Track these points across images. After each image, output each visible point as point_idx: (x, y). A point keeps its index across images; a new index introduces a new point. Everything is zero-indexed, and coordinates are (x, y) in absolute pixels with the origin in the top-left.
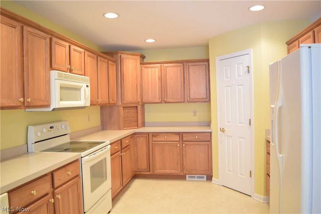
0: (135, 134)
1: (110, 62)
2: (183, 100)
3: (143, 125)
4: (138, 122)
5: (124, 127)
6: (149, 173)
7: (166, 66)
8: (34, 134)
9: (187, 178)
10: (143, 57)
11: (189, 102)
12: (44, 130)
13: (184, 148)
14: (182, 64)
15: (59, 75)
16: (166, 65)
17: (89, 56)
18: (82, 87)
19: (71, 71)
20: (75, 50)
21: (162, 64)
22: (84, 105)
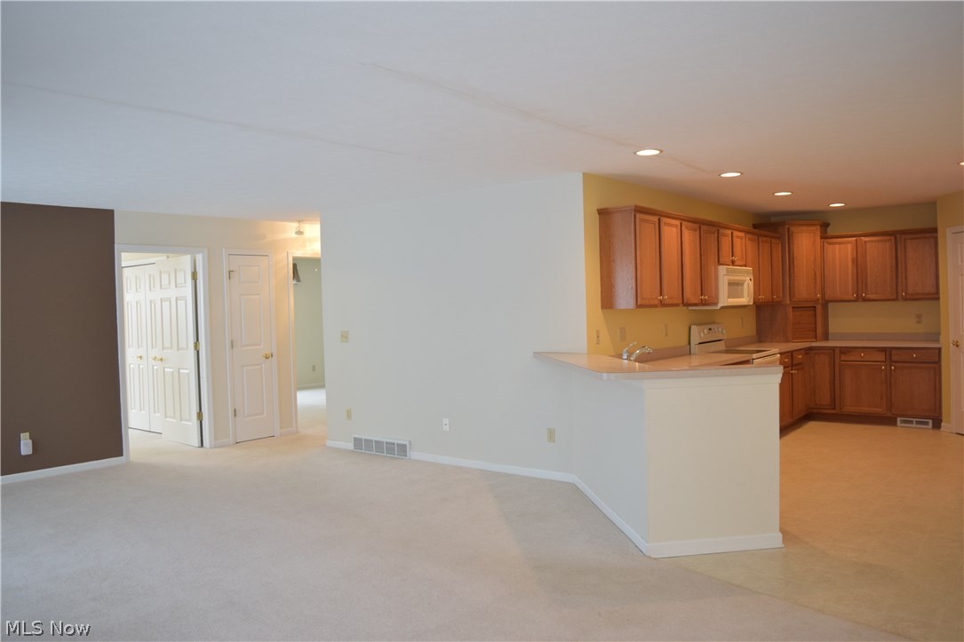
0: (811, 349)
1: (773, 240)
2: (895, 297)
3: (826, 337)
4: (816, 331)
5: (794, 338)
6: (833, 412)
7: (865, 242)
8: (698, 334)
9: (899, 423)
10: (825, 226)
11: (905, 299)
12: (706, 331)
13: (893, 372)
14: (893, 238)
15: (728, 270)
16: (864, 239)
17: (749, 239)
18: (744, 281)
19: (733, 263)
20: (737, 237)
21: (858, 238)
22: (746, 304)
